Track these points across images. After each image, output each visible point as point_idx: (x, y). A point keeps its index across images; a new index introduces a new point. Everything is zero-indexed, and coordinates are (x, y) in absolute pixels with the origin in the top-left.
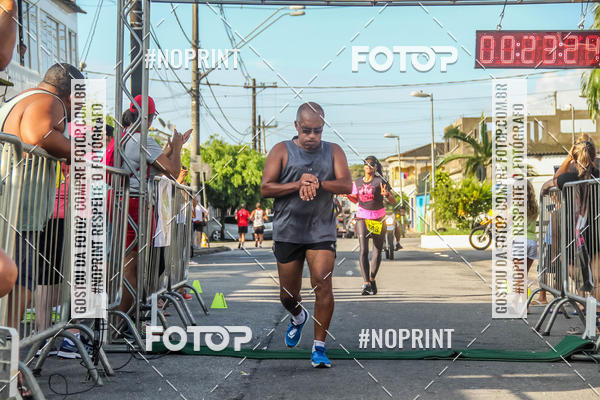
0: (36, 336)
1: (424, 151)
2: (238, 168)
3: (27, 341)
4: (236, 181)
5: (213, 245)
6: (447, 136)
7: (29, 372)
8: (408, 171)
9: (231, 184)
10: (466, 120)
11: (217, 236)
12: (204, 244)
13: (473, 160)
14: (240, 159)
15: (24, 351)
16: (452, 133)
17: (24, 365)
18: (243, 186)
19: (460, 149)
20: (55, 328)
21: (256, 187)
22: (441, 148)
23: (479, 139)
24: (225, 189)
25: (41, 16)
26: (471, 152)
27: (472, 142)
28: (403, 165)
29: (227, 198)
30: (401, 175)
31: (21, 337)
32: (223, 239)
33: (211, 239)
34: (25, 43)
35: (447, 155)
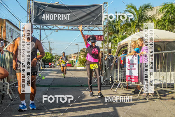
0: (12, 84)
1: (77, 53)
2: (47, 56)
3: (11, 84)
4: (47, 58)
5: (43, 68)
6: (81, 51)
7: (11, 90)
8: (75, 56)
9: (46, 59)
10: (84, 49)
11: (44, 67)
12: (41, 68)
13: (85, 55)
14: (47, 54)
15: (10, 86)
16: (81, 50)
17: (10, 89)
18: (48, 59)
19: (83, 53)
20: (15, 82)
21: (50, 59)
22: (80, 53)
23: (86, 52)
24: (45, 59)
25: (14, 31)
26: (84, 54)
27: (85, 52)
28: (74, 55)
29: (45, 61)
30: (73, 57)
31: (9, 84)
32: (45, 67)
33: (43, 67)
34: (12, 35)
35: (81, 54)
